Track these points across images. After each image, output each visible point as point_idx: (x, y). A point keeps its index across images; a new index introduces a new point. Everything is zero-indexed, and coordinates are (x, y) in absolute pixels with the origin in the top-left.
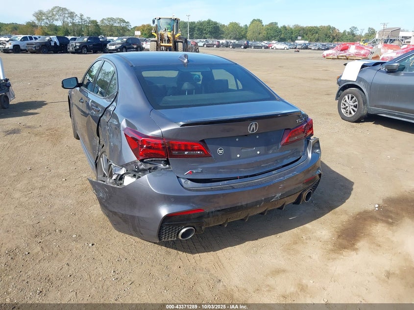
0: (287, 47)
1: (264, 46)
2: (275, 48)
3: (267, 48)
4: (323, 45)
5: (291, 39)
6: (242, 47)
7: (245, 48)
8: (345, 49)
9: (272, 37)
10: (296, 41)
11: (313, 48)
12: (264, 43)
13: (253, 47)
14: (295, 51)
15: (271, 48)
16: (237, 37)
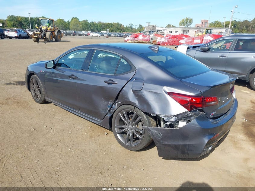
0: (99, 35)
1: (85, 34)
2: (92, 36)
3: (87, 35)
4: (119, 34)
5: (98, 30)
6: (72, 35)
7: (74, 35)
8: (137, 37)
9: (86, 28)
10: (102, 32)
11: (114, 36)
12: (84, 32)
13: (78, 35)
14: (106, 38)
15: (89, 35)
16: (64, 28)
